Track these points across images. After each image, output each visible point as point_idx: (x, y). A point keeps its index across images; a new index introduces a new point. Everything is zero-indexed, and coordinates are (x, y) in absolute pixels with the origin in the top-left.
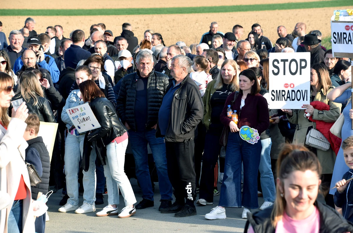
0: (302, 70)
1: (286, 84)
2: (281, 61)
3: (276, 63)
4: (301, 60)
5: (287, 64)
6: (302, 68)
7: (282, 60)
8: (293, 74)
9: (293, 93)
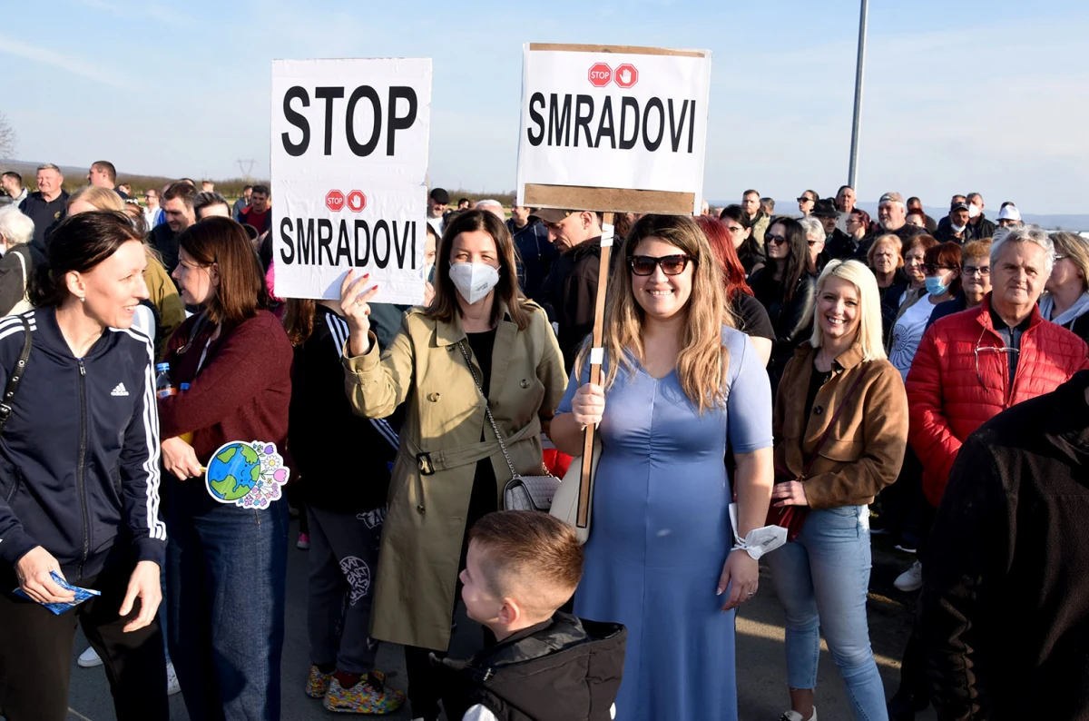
0: (398, 132)
1: (335, 194)
2: (317, 97)
3: (296, 104)
4: (396, 92)
5: (340, 105)
6: (396, 124)
7: (321, 92)
8: (362, 151)
9: (361, 231)
